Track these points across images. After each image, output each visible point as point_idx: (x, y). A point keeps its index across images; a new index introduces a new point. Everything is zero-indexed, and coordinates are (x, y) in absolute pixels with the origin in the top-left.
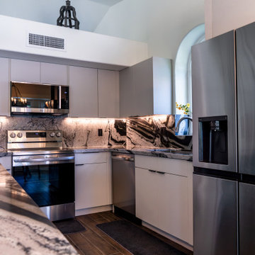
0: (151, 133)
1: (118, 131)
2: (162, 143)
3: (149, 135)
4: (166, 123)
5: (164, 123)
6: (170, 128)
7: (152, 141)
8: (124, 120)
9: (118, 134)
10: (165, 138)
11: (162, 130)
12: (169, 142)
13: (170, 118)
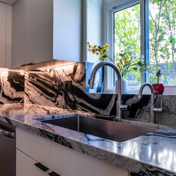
0: (52, 88)
1: (13, 85)
2: (67, 103)
3: (50, 91)
4: (72, 75)
5: (70, 75)
6: (78, 82)
7: (53, 99)
8: (22, 72)
9: (13, 90)
10: (71, 96)
11: (67, 85)
12: (76, 102)
13: (79, 67)
